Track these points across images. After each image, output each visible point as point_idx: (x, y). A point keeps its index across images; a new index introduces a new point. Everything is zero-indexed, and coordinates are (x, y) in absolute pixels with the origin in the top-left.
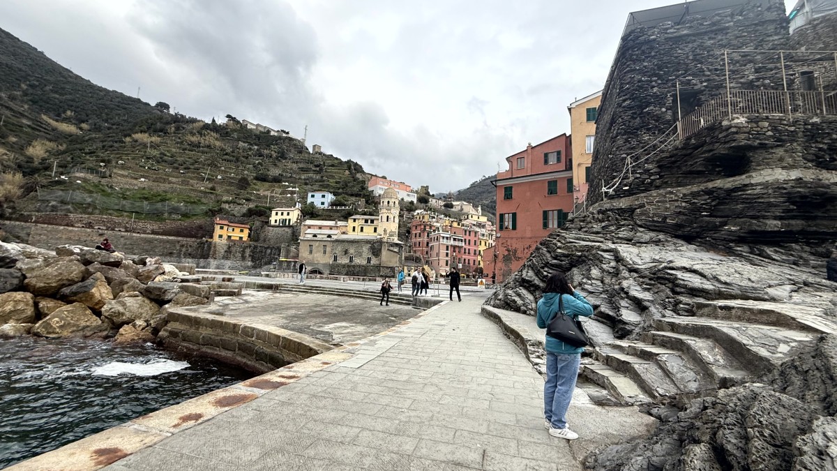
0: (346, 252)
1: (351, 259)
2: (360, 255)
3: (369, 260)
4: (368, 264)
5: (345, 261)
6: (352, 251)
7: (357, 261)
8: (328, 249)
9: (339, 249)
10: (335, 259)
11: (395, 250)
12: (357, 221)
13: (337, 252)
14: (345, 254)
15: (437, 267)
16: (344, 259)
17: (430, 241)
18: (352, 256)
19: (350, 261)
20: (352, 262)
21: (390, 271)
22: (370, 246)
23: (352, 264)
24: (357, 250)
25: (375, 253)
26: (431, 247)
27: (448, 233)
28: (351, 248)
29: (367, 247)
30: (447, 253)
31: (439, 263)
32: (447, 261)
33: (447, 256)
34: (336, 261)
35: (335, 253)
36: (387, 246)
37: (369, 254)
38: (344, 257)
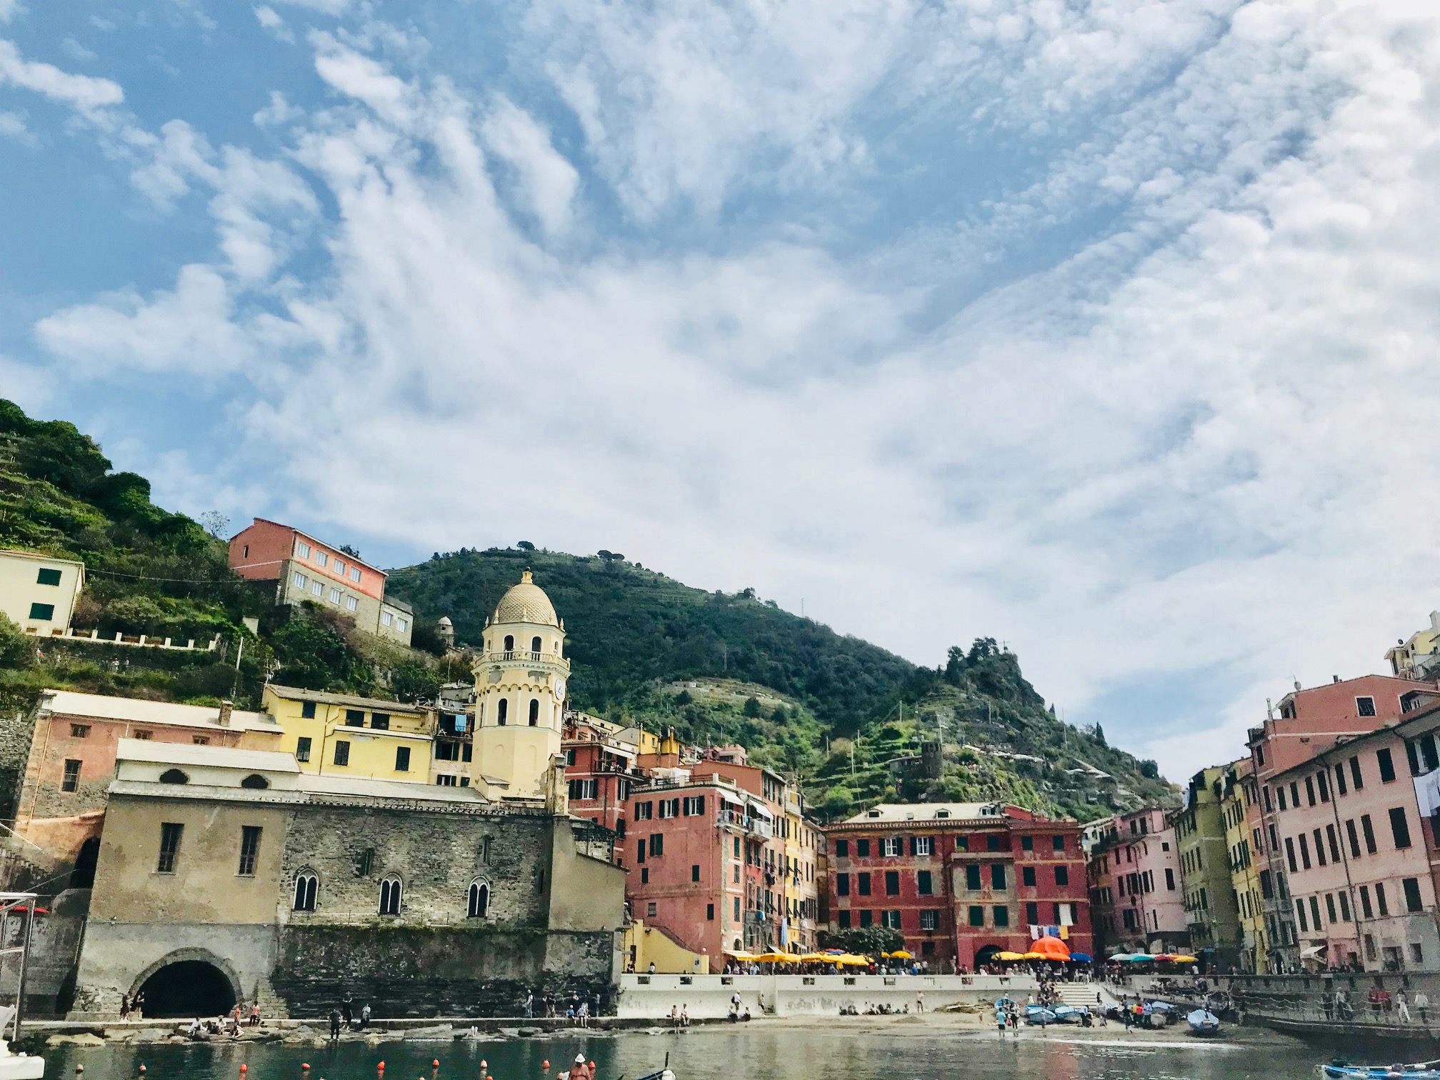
0: (366, 862)
1: (390, 901)
2: (436, 876)
3: (478, 900)
5: (358, 908)
6: (396, 856)
7: (421, 907)
8: (269, 848)
9: (328, 847)
10: (306, 897)
11: (598, 854)
12: (319, 711)
13: (316, 863)
14: (362, 872)
15: (701, 927)
16: (355, 898)
17: (637, 818)
18: (396, 884)
19: (383, 910)
20: (394, 911)
21: (588, 953)
22: (486, 832)
23: (397, 923)
24: (421, 855)
25: (511, 869)
26: (642, 843)
27: (733, 787)
28: (392, 844)
29: (474, 839)
30: (737, 867)
31: (711, 908)
32: (737, 900)
33: (737, 880)
34: (310, 907)
35: (308, 869)
36: (571, 837)
37: (481, 871)
38: (353, 887)
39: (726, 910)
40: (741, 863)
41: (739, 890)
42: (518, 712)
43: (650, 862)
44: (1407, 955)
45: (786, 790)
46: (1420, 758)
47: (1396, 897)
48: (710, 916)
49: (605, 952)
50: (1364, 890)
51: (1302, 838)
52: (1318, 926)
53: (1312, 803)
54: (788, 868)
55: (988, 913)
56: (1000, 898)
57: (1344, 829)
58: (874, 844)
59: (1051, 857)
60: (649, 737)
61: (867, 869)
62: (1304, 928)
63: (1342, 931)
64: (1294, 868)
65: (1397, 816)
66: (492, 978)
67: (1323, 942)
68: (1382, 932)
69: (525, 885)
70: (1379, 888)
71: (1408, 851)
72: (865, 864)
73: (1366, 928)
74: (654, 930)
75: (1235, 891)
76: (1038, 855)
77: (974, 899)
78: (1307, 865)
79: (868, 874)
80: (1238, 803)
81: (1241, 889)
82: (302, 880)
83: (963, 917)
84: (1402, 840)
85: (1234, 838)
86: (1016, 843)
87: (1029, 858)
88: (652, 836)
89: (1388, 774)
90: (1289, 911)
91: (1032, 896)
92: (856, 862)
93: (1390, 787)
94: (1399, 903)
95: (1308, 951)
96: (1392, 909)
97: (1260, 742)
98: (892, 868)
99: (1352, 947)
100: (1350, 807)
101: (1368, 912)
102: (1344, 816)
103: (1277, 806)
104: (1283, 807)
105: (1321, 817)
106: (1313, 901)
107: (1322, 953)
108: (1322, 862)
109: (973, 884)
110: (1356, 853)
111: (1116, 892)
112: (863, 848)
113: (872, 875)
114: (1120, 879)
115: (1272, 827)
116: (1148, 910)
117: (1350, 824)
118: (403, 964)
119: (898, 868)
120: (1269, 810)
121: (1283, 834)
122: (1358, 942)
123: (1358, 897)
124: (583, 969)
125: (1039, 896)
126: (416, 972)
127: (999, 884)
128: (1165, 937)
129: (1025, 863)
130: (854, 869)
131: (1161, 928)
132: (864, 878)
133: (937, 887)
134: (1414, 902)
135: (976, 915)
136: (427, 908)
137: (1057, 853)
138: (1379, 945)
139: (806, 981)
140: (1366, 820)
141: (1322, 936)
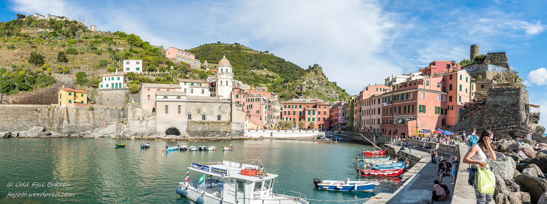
0: (199, 111)
1: (204, 117)
2: (211, 113)
3: (219, 117)
4: (219, 121)
5: (199, 118)
6: (204, 110)
7: (209, 118)
8: (183, 109)
9: (192, 108)
10: (190, 117)
12: (187, 83)
13: (191, 111)
14: (199, 113)
15: (259, 121)
16: (198, 117)
17: (247, 102)
18: (205, 115)
19: (203, 119)
20: (205, 119)
21: (239, 126)
22: (220, 106)
23: (205, 121)
24: (209, 110)
25: (225, 112)
26: (248, 106)
27: (265, 96)
28: (203, 108)
29: (218, 107)
30: (266, 111)
31: (261, 118)
32: (266, 117)
33: (266, 113)
34: (190, 119)
35: (189, 112)
36: (235, 106)
37: (219, 112)
38: (197, 115)
39: (263, 118)
40: (266, 110)
41: (266, 115)
42: (224, 83)
43: (249, 110)
44: (376, 130)
45: (275, 96)
46: (384, 100)
47: (376, 121)
48: (261, 119)
49: (242, 126)
50: (372, 120)
51: (365, 110)
52: (365, 125)
53: (368, 105)
54: (275, 111)
55: (311, 119)
56: (313, 116)
57: (371, 110)
58: (291, 106)
59: (323, 110)
60: (248, 86)
61: (289, 111)
62: (363, 125)
63: (368, 126)
64: (363, 115)
65: (379, 109)
66: (222, 131)
67: (365, 127)
68: (373, 126)
69: (228, 115)
70: (374, 120)
71: (379, 115)
72: (290, 109)
73: (371, 125)
74: (250, 122)
75: (353, 118)
76: (321, 109)
77: (309, 116)
78: (365, 115)
79: (290, 111)
80: (356, 103)
81: (355, 117)
82: (189, 114)
83: (307, 119)
84: (379, 113)
85: (355, 109)
86: (318, 106)
87: (320, 110)
88: (250, 105)
89: (379, 102)
90: (361, 122)
91: (319, 116)
92: (288, 109)
93: (379, 104)
94: (377, 123)
95: (363, 128)
96: (376, 123)
97: (361, 94)
98: (294, 111)
99: (369, 128)
100: (373, 107)
101: (372, 123)
102: (372, 108)
103: (362, 105)
104: (363, 105)
105: (368, 108)
106: (365, 120)
107: (364, 129)
108: (367, 115)
109: (309, 114)
110: (372, 114)
111: (334, 116)
112: (289, 107)
113: (291, 111)
114: (335, 114)
115: (361, 108)
116: (339, 119)
117: (372, 109)
118: (207, 128)
119: (296, 111)
120: (361, 105)
121: (362, 110)
122: (370, 127)
123: (371, 121)
124: (238, 129)
125: (321, 116)
126: (209, 130)
127: (314, 114)
128: (341, 124)
129: (319, 111)
130: (287, 110)
131: (341, 123)
132: (289, 112)
133: (302, 115)
134: (379, 123)
135: (309, 119)
136: (210, 119)
137: (325, 109)
138: (373, 128)
139: (278, 131)
140: (375, 109)
141: (365, 126)
